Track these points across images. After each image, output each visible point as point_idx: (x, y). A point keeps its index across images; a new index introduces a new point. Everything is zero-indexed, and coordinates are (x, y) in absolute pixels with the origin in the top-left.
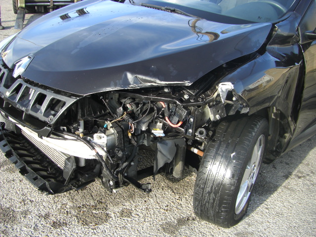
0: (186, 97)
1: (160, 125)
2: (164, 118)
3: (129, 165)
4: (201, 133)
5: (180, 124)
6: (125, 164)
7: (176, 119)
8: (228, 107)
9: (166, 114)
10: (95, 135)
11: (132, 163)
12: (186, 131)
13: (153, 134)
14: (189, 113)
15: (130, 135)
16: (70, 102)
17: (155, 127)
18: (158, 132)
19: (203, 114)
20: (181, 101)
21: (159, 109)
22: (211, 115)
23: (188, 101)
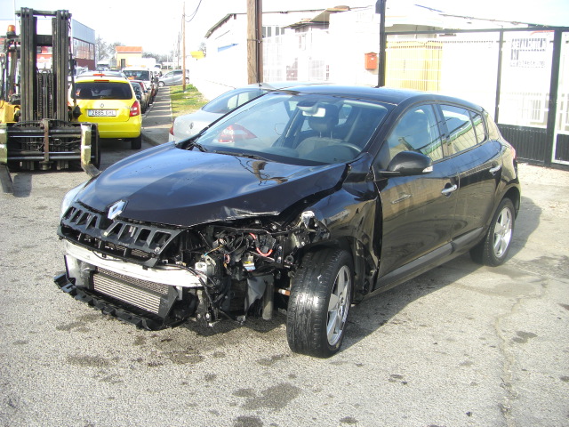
0: (274, 227)
1: (251, 258)
2: (255, 250)
3: (223, 299)
4: (289, 260)
5: (270, 253)
6: (220, 296)
7: (266, 248)
8: (312, 235)
9: (257, 245)
10: (197, 264)
11: (226, 297)
12: (276, 259)
13: (244, 267)
14: (278, 242)
15: (226, 266)
16: (174, 234)
17: (246, 260)
18: (249, 266)
19: (290, 242)
20: (270, 231)
21: (250, 241)
22: (297, 243)
23: (277, 230)
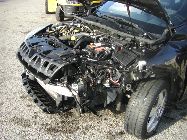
0: (121, 67)
1: (108, 81)
2: (109, 77)
3: (90, 102)
4: (129, 87)
5: (117, 81)
6: (88, 101)
7: (116, 78)
8: (144, 74)
9: (111, 76)
11: (92, 101)
12: (121, 85)
13: (104, 86)
14: (122, 76)
15: (91, 85)
16: (60, 66)
17: (105, 82)
18: (107, 85)
19: (130, 76)
20: (118, 69)
21: (107, 73)
22: (134, 78)
23: (122, 69)
